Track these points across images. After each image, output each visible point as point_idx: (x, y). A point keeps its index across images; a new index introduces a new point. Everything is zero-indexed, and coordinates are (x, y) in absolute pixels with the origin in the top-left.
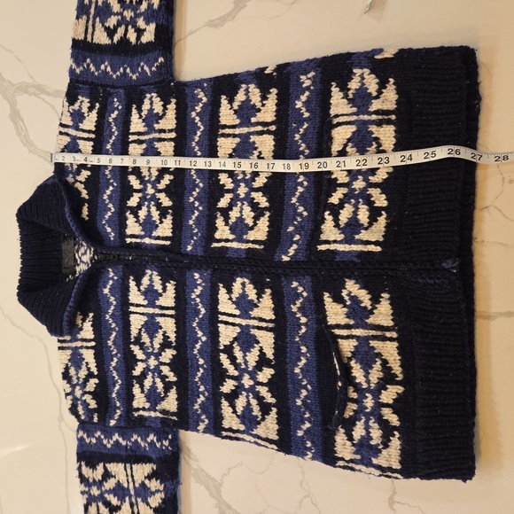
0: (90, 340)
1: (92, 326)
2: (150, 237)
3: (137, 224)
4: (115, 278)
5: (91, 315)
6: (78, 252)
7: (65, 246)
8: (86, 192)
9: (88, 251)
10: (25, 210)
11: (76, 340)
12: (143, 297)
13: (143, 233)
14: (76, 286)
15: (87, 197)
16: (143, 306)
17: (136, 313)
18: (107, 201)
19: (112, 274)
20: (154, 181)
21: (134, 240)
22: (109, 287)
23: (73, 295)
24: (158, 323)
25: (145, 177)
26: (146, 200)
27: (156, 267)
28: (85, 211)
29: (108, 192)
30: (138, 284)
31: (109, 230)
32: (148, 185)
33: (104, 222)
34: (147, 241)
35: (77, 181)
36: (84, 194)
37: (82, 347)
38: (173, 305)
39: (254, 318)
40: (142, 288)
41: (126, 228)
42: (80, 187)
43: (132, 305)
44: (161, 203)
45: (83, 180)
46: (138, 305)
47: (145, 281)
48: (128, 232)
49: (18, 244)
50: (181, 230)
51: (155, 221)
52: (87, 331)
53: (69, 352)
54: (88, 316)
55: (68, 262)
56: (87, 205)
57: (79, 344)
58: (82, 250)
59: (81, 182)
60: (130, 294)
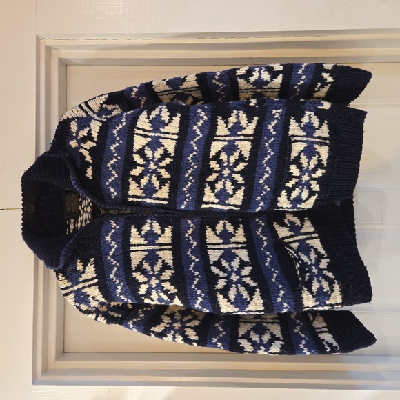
0: (92, 279)
1: (94, 268)
3: (139, 188)
4: (118, 227)
8: (90, 157)
12: (144, 239)
13: (144, 195)
15: (91, 161)
16: (144, 245)
18: (111, 169)
19: (114, 225)
20: (156, 161)
21: (135, 199)
22: (110, 234)
24: (158, 255)
25: (148, 157)
26: (148, 172)
29: (112, 162)
30: (140, 231)
32: (151, 162)
33: (107, 184)
34: (148, 200)
36: (88, 158)
37: (84, 287)
38: (170, 242)
39: (233, 243)
40: (143, 233)
41: (128, 190)
44: (162, 176)
45: (88, 148)
47: (146, 228)
48: (130, 193)
51: (155, 187)
54: (89, 261)
56: (91, 167)
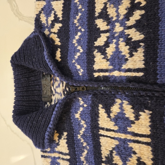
0: (66, 154)
1: (67, 143)
2: (120, 70)
3: (105, 60)
5: (65, 134)
6: (53, 85)
7: (44, 82)
8: (58, 40)
9: (61, 85)
10: (16, 56)
11: (54, 152)
14: (54, 113)
17: (107, 136)
18: (76, 45)
20: (122, 20)
23: (52, 119)
25: (112, 18)
26: (114, 38)
27: (126, 96)
28: (58, 54)
29: (77, 37)
31: (78, 67)
32: (116, 24)
35: (52, 33)
37: (59, 158)
41: (94, 64)
42: (54, 37)
43: (103, 129)
45: (56, 31)
46: (108, 130)
49: (12, 81)
50: (155, 61)
51: (124, 56)
52: (63, 146)
53: (49, 160)
54: (63, 134)
55: (46, 93)
56: (59, 50)
57: (57, 155)
58: (56, 84)
59: (54, 33)
60: (100, 119)
